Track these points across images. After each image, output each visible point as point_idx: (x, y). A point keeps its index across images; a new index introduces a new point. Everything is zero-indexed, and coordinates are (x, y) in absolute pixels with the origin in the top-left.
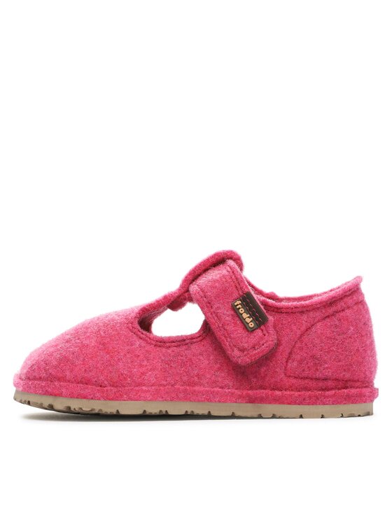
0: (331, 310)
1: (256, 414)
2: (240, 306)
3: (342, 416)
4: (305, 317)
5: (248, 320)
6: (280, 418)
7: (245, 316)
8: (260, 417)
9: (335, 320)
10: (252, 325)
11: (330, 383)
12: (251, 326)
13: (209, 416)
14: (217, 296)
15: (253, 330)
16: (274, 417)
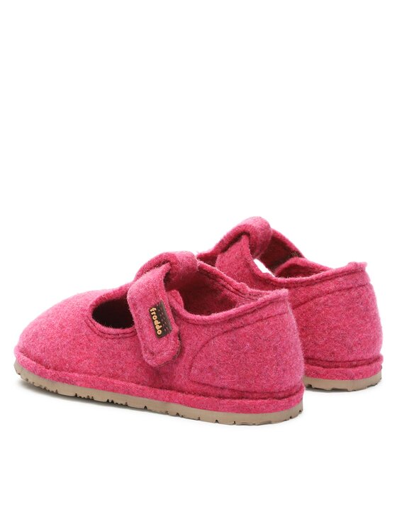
0: (229, 326)
1: (164, 411)
2: (154, 313)
3: (235, 423)
4: (205, 330)
5: (158, 327)
6: (182, 417)
7: (157, 322)
8: (167, 413)
9: (232, 336)
10: (159, 332)
11: (226, 392)
12: (159, 334)
13: (126, 406)
14: (141, 300)
15: (160, 337)
16: (178, 415)
